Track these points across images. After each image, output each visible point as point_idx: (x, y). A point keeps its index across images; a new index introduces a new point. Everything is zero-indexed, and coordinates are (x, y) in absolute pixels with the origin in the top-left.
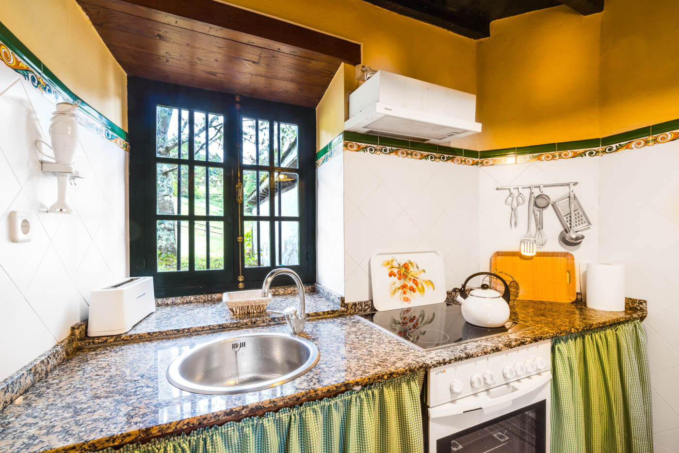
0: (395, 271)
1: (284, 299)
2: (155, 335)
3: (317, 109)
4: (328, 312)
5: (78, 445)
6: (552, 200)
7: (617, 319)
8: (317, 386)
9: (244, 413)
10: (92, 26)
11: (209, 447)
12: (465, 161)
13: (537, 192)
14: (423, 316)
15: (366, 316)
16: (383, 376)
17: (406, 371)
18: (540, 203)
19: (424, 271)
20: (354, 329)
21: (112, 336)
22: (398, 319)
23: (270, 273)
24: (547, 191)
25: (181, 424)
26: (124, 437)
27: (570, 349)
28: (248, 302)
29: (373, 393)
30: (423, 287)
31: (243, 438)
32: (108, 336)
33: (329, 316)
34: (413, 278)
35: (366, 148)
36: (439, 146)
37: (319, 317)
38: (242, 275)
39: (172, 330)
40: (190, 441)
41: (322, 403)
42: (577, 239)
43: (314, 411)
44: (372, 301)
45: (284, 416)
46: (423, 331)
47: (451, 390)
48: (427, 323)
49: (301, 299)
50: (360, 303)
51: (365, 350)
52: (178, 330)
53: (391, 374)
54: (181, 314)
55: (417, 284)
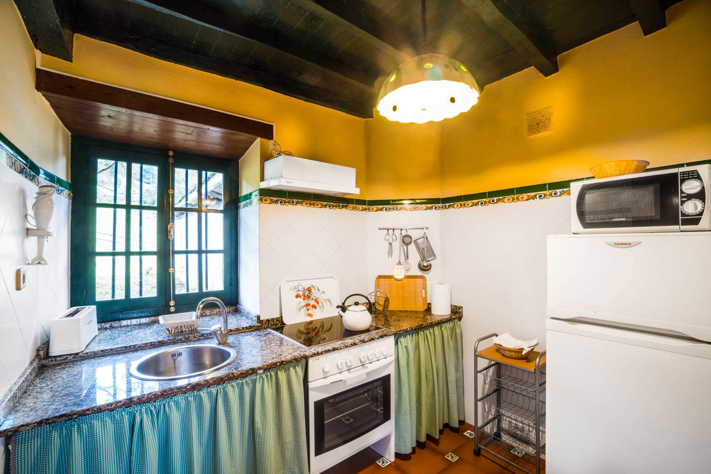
0: (301, 293)
1: (210, 319)
2: (107, 351)
3: (240, 161)
4: (246, 327)
5: (91, 408)
6: (414, 238)
7: (441, 320)
8: (234, 371)
9: (188, 388)
10: (51, 108)
11: (167, 409)
12: (356, 208)
13: (404, 233)
14: (323, 326)
15: (277, 329)
16: (277, 363)
17: (292, 360)
18: (406, 240)
19: (324, 293)
20: (265, 338)
21: (71, 355)
22: (303, 329)
23: (201, 302)
24: (410, 233)
25: (151, 395)
26: (117, 403)
27: (408, 342)
28: (181, 323)
29: (270, 374)
30: (322, 304)
31: (188, 403)
32: (68, 355)
33: (247, 330)
34: (315, 298)
35: (277, 201)
36: (336, 197)
37: (240, 332)
38: (173, 300)
39: (121, 347)
40: (155, 406)
41: (238, 381)
42: (427, 266)
43: (233, 386)
44: (282, 317)
45: (213, 390)
46: (323, 338)
47: (323, 371)
48: (325, 331)
49: (224, 319)
50: (273, 320)
51: (269, 351)
52: (126, 347)
53: (282, 362)
54: (123, 335)
55: (318, 303)
